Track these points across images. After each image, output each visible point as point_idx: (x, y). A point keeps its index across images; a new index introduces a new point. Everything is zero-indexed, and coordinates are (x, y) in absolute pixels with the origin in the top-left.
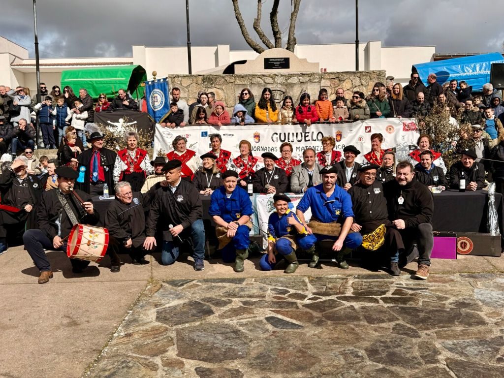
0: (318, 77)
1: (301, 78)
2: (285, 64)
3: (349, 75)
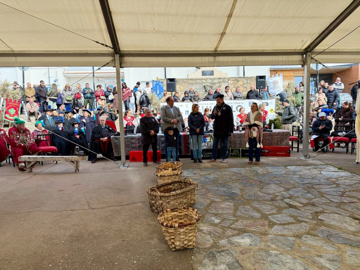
0: (227, 79)
1: (219, 80)
2: (212, 73)
3: (241, 78)
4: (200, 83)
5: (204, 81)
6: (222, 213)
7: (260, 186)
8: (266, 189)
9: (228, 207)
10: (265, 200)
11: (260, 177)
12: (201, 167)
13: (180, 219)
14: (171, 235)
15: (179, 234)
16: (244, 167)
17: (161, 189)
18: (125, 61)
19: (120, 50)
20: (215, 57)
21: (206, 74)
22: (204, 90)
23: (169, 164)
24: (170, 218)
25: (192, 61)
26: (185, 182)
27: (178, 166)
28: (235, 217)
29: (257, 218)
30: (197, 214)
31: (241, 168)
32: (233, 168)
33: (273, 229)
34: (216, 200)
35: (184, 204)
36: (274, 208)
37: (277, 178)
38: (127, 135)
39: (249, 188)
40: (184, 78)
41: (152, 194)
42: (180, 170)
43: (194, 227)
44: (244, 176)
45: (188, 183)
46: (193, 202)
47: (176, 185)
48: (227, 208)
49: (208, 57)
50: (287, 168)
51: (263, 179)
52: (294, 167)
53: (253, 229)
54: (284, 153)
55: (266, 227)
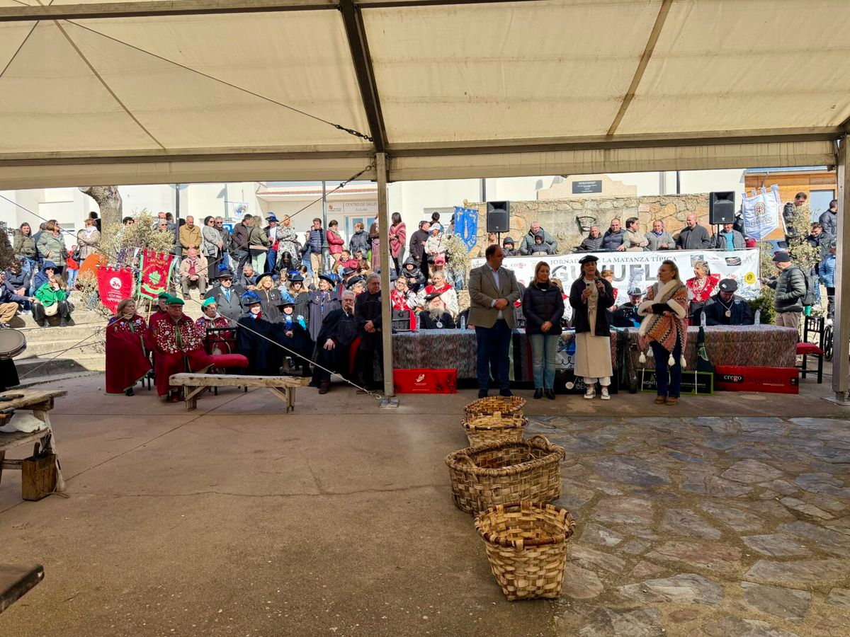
0: (635, 201)
1: (615, 202)
2: (597, 187)
3: (672, 199)
4: (566, 212)
5: (578, 206)
6: (625, 523)
7: (721, 463)
8: (735, 472)
9: (638, 509)
10: (732, 498)
11: (718, 441)
12: (570, 411)
13: (526, 530)
14: (506, 564)
15: (525, 563)
16: (679, 417)
17: (478, 460)
18: (399, 166)
19: (387, 143)
20: (607, 152)
21: (583, 189)
22: (576, 227)
23: (493, 402)
24: (503, 526)
25: (550, 162)
26: (534, 445)
27: (515, 409)
28: (657, 534)
29: (712, 540)
30: (567, 521)
31: (669, 417)
32: (652, 419)
33: (754, 568)
34: (608, 492)
35: (532, 497)
36: (755, 518)
37: (763, 445)
38: (396, 333)
39: (691, 467)
40: (529, 200)
41: (458, 469)
42: (521, 416)
43: (561, 548)
44: (678, 438)
45: (541, 449)
46: (554, 495)
47: (513, 451)
48: (636, 513)
49: (590, 151)
50: (790, 423)
51: (727, 447)
52: (808, 419)
53: (702, 566)
54: (781, 383)
55: (735, 563)
